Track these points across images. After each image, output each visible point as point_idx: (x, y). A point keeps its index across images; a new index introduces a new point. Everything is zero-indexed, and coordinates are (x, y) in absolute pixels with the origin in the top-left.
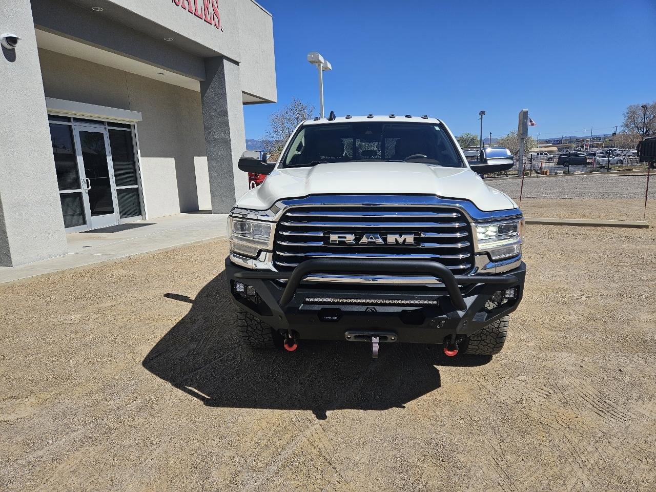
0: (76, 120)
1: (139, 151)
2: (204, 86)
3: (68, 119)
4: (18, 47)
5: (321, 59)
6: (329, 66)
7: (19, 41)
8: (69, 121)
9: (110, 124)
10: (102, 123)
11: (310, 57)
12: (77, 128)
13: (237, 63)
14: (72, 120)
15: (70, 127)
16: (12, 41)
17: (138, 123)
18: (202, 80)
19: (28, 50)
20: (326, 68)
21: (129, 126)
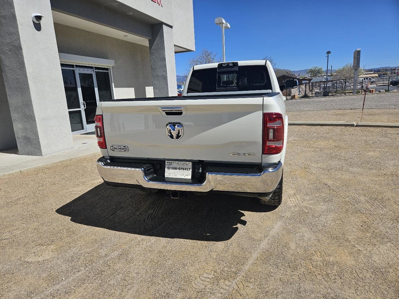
0: (77, 66)
1: (113, 84)
2: (151, 42)
3: (72, 66)
4: (42, 22)
5: (224, 21)
6: (229, 26)
7: (42, 18)
8: (73, 67)
9: (96, 68)
10: (92, 68)
11: (217, 20)
12: (78, 71)
13: (171, 27)
14: (75, 67)
15: (74, 71)
16: (39, 18)
17: (113, 67)
18: (150, 38)
19: (48, 23)
20: (226, 28)
21: (107, 69)
